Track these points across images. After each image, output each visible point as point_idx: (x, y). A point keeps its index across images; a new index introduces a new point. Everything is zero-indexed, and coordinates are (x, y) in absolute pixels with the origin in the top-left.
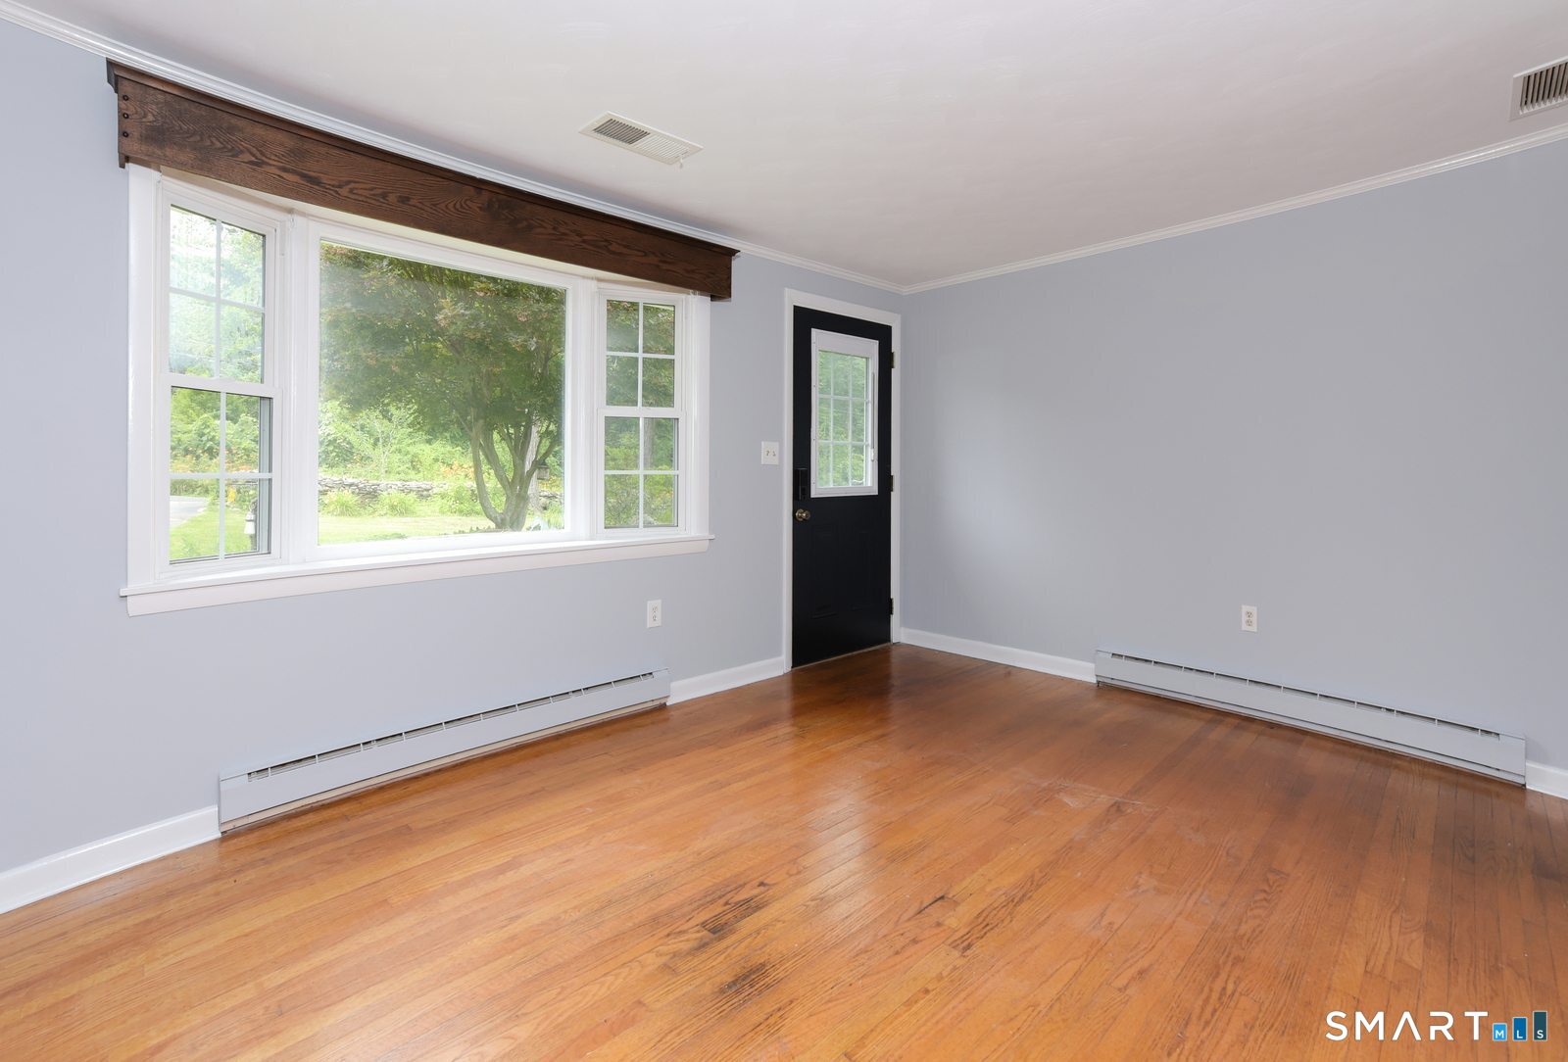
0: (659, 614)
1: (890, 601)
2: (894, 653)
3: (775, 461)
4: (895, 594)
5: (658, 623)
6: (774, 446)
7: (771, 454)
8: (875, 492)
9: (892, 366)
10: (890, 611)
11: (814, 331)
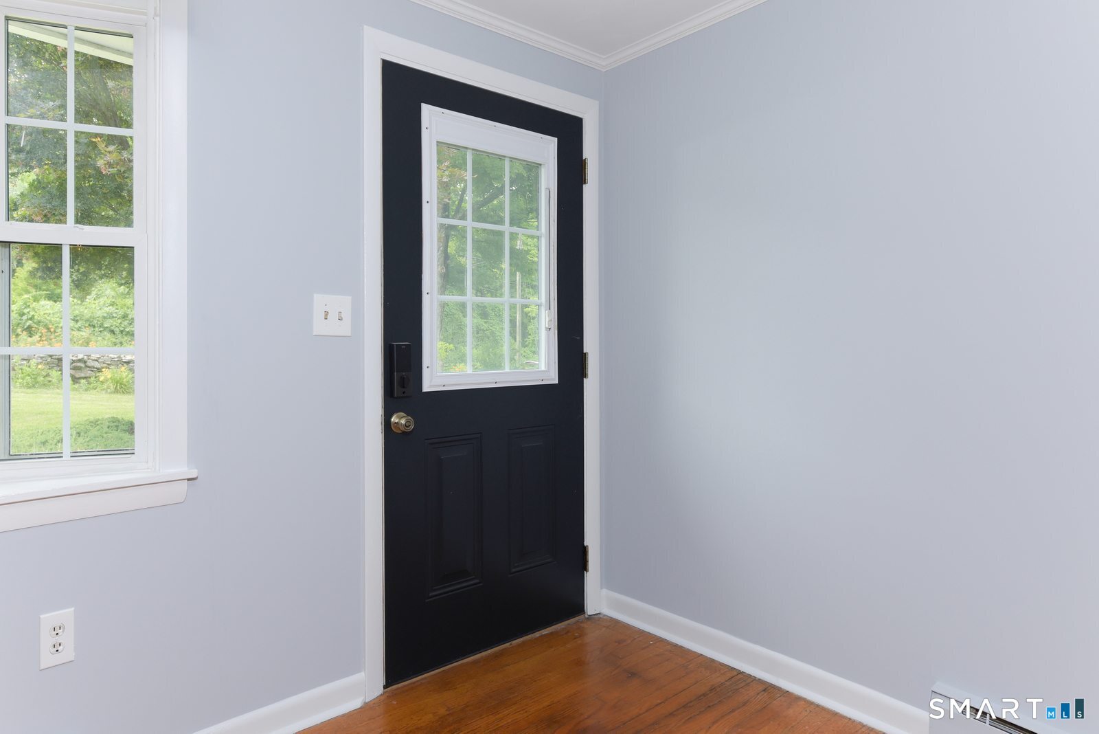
0: (67, 638)
1: (584, 551)
2: (593, 636)
3: (345, 329)
4: (592, 538)
5: (68, 653)
6: (342, 303)
7: (333, 316)
8: (552, 378)
9: (582, 180)
10: (584, 566)
11: (425, 108)
